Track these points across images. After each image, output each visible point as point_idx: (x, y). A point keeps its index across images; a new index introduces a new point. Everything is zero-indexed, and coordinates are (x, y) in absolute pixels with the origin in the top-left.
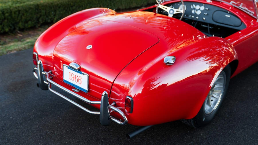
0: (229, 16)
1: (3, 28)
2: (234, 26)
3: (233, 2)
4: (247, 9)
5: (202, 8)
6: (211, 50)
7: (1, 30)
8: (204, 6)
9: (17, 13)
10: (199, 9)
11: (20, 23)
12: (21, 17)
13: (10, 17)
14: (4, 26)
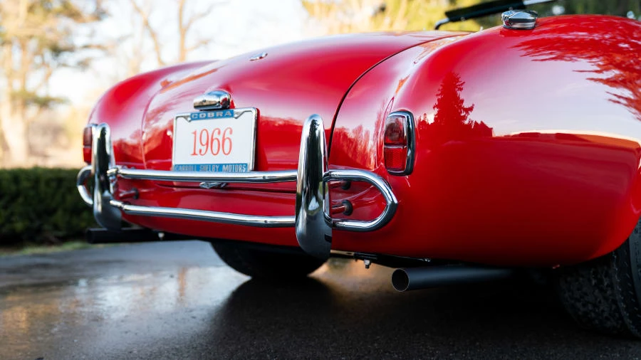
1: (8, 220)
6: (626, 46)
7: (3, 225)
9: (54, 184)
11: (60, 212)
12: (63, 197)
13: (32, 193)
14: (12, 214)
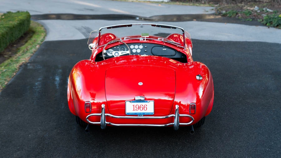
0: (166, 49)
2: (171, 56)
3: (160, 38)
4: (174, 42)
5: (141, 47)
8: (142, 45)
10: (139, 48)
